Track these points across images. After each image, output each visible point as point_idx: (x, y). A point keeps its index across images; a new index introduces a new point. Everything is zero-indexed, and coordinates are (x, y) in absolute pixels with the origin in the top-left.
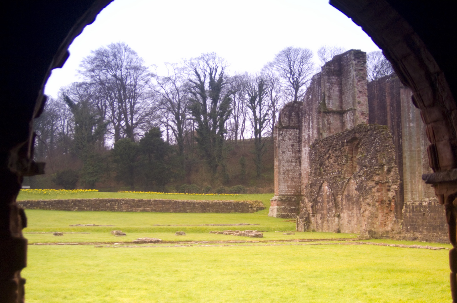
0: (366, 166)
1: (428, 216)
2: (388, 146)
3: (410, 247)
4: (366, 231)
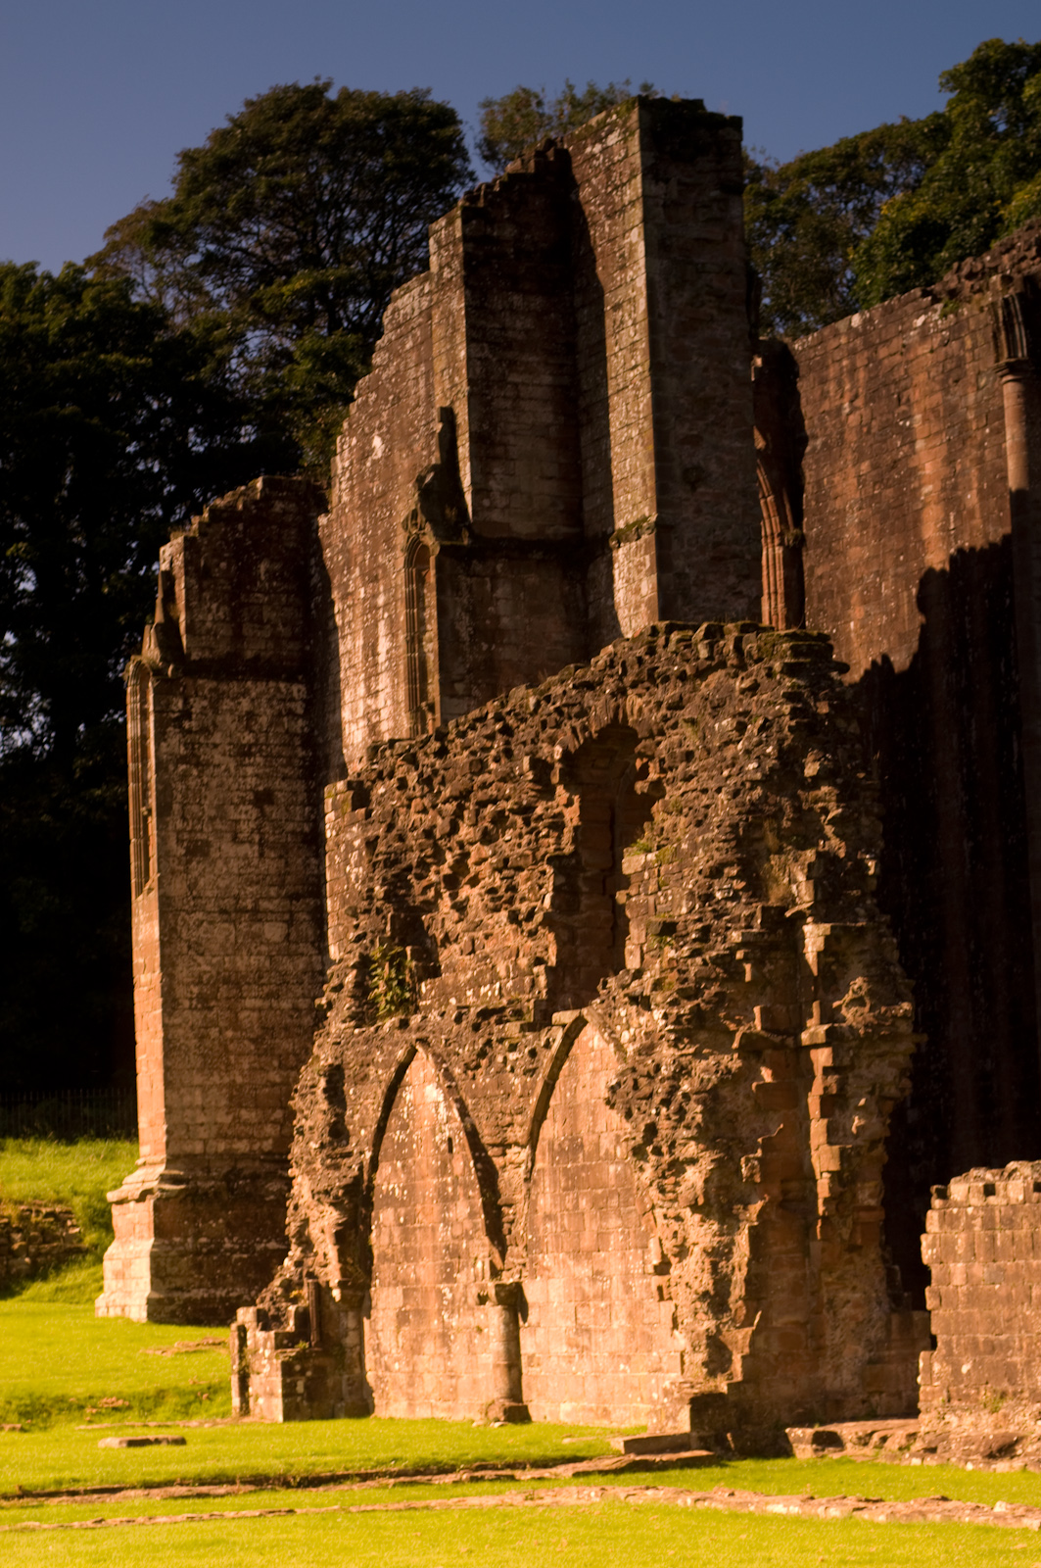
4: (681, 1399)
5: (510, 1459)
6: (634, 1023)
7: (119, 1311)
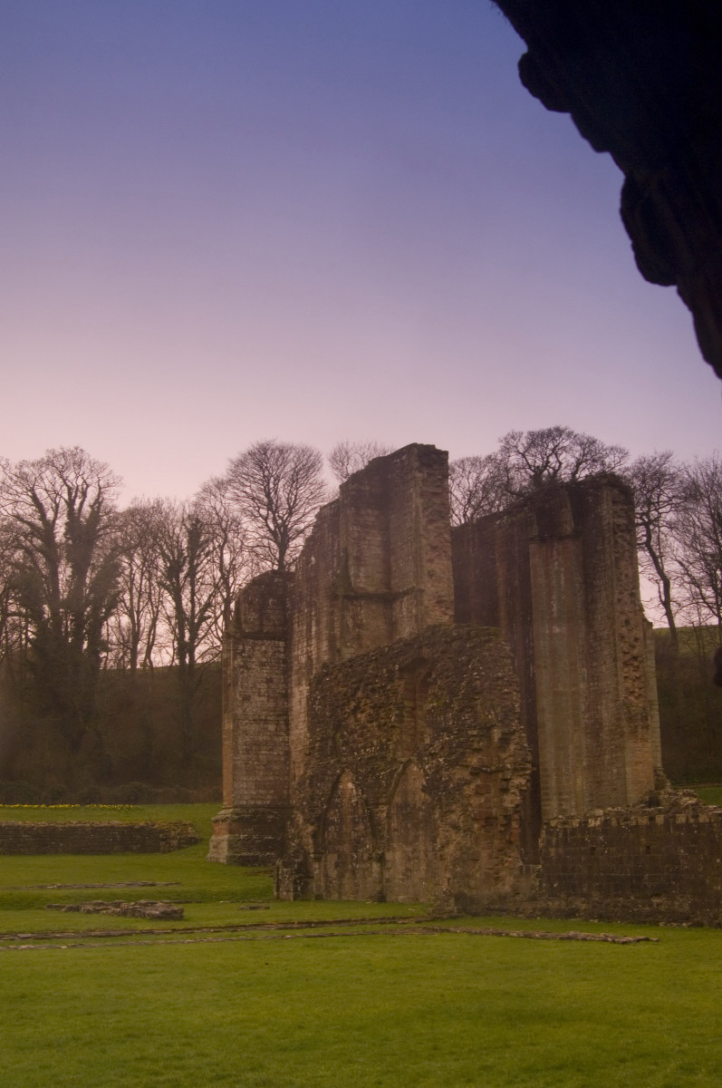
0: (448, 730)
1: (602, 853)
2: (502, 678)
3: (562, 939)
4: (450, 895)
7: (216, 860)
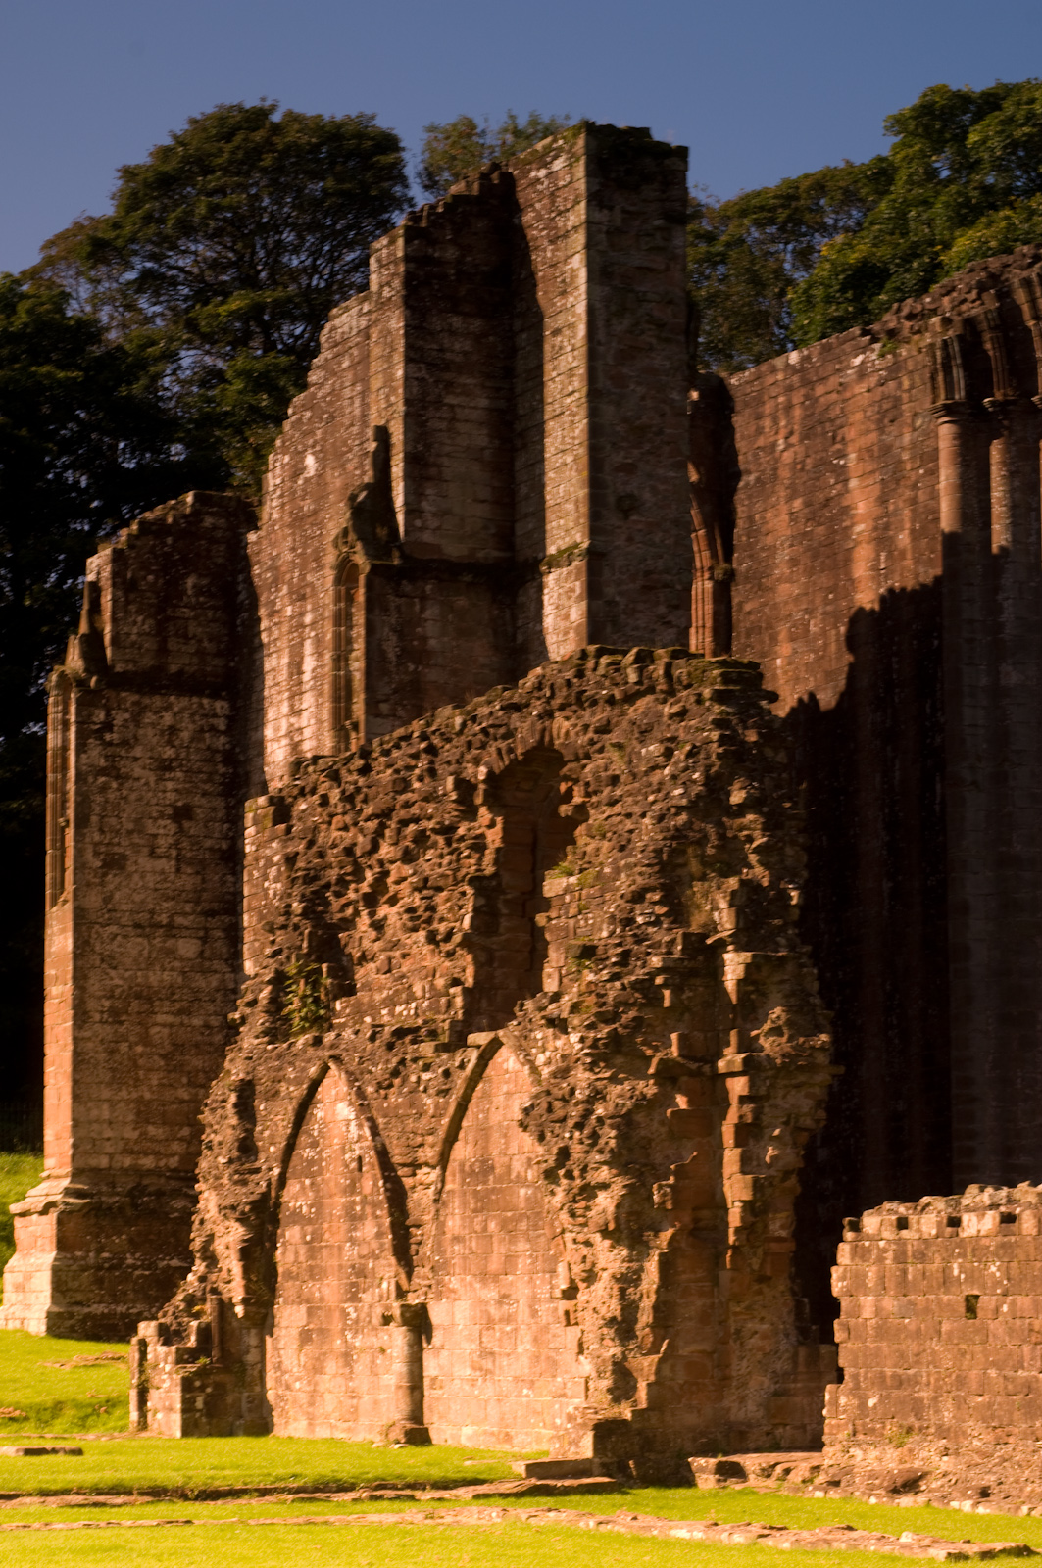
4: (584, 1425)
5: (410, 1479)
6: (550, 1045)
7: (17, 1324)
